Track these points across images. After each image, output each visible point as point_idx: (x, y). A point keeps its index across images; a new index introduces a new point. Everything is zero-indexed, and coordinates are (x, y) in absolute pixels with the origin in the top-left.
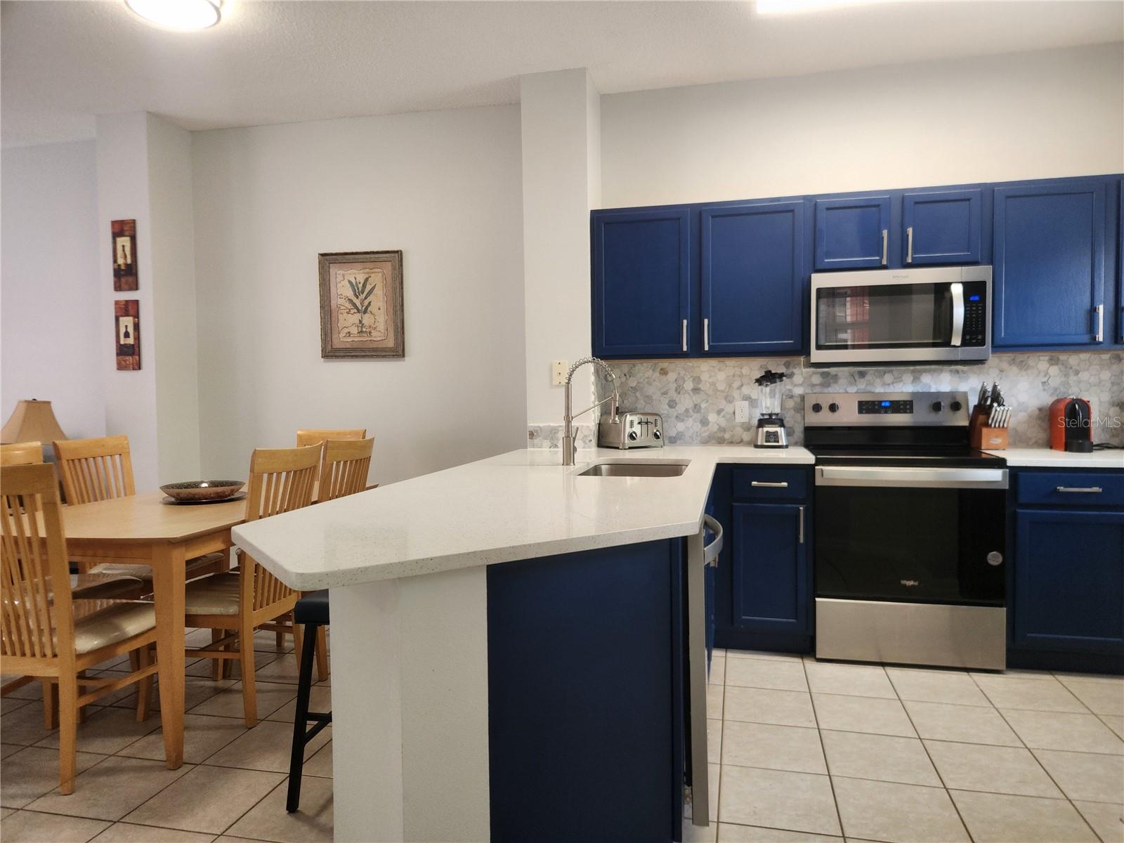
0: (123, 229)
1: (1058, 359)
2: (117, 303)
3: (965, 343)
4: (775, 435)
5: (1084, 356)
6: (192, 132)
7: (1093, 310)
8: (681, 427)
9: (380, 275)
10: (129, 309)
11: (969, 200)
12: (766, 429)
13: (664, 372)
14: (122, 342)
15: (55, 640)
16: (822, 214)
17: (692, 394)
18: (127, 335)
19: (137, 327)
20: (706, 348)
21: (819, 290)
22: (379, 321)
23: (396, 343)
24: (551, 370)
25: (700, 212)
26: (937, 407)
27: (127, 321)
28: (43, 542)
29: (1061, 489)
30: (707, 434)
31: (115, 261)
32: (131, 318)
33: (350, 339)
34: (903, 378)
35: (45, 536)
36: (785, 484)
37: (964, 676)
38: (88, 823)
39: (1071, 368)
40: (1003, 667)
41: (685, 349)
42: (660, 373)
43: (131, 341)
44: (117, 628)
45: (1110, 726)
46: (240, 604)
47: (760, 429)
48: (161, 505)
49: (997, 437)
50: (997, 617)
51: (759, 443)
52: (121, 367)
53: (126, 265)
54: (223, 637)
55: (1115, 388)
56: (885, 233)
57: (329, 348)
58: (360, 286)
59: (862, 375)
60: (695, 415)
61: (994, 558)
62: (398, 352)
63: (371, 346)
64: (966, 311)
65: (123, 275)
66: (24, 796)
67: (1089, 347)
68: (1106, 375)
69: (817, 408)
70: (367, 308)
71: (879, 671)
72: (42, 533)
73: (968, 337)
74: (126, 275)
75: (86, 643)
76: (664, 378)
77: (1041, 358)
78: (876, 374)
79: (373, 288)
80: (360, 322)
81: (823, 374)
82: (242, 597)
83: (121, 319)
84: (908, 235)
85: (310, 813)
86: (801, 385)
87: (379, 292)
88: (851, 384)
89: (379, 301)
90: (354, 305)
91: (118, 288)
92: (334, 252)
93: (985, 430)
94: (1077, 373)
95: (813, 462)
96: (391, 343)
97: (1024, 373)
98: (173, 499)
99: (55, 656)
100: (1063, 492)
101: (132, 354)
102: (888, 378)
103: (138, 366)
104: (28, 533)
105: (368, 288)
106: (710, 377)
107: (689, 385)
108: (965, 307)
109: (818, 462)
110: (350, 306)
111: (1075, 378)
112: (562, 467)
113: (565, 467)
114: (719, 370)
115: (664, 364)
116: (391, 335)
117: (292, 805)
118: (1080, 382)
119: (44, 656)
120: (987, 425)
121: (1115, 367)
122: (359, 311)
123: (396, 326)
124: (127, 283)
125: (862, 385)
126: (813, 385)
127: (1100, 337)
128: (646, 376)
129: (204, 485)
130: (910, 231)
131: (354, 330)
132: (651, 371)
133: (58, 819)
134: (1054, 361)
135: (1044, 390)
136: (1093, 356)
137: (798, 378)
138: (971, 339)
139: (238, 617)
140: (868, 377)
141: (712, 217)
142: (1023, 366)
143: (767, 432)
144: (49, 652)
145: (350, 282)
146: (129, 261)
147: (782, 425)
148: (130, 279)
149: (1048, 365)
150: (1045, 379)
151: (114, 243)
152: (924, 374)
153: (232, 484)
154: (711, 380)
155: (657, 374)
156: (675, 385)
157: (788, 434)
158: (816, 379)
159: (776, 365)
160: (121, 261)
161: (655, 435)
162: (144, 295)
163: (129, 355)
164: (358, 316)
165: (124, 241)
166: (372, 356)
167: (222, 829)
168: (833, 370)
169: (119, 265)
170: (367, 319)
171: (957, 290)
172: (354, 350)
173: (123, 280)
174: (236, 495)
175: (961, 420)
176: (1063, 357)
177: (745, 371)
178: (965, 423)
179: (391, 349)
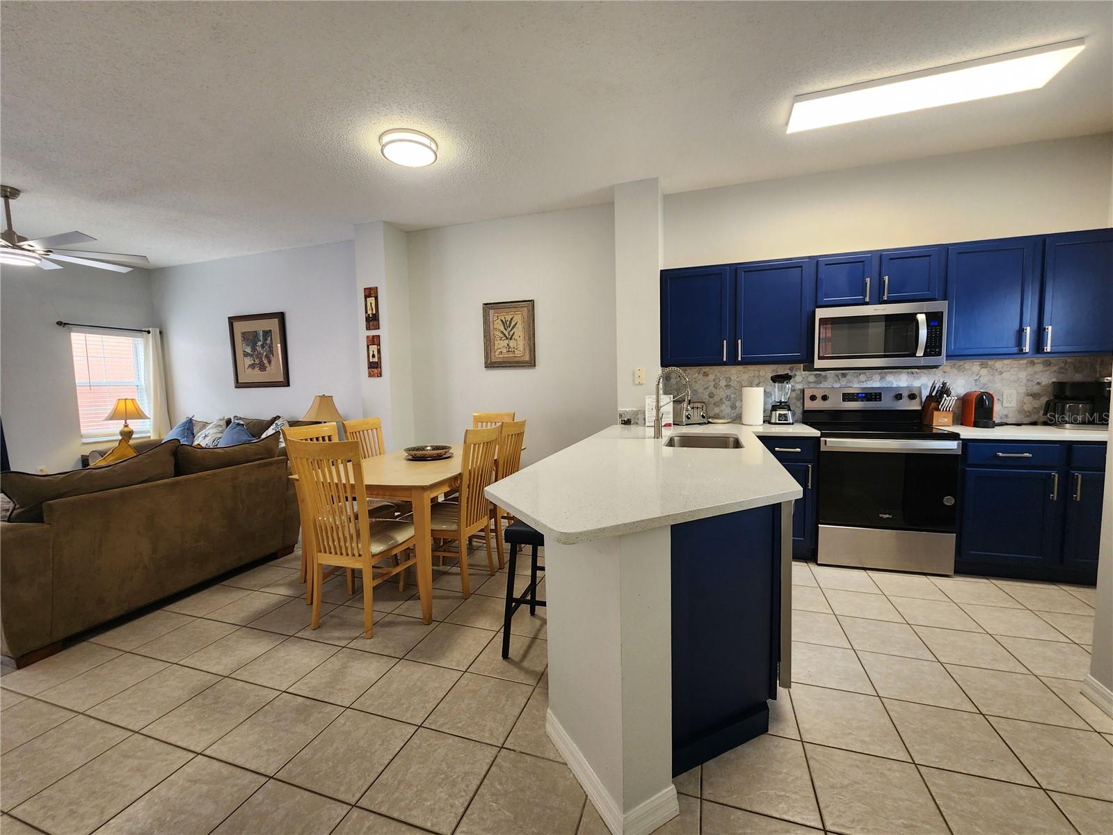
0: (371, 293)
1: (987, 364)
2: (368, 337)
3: (926, 354)
4: (785, 416)
5: (1006, 362)
6: (407, 232)
7: (1021, 331)
8: (717, 410)
9: (520, 315)
10: (375, 341)
11: (930, 256)
12: (778, 412)
13: (706, 374)
14: (371, 361)
15: (360, 545)
16: (822, 268)
17: (725, 388)
18: (374, 356)
19: (379, 351)
20: (740, 359)
21: (820, 319)
22: (519, 344)
23: (530, 358)
24: (634, 374)
25: (735, 269)
26: (899, 397)
27: (374, 348)
28: (353, 486)
29: (1000, 454)
30: (735, 415)
31: (366, 312)
32: (376, 346)
33: (501, 356)
34: (873, 378)
35: (353, 483)
36: (799, 450)
37: (924, 578)
38: (386, 659)
39: (996, 370)
40: (952, 573)
41: (725, 360)
42: (703, 376)
43: (376, 360)
44: (392, 538)
45: (1044, 619)
46: (459, 524)
47: (774, 412)
48: (405, 461)
49: (944, 417)
50: (948, 540)
51: (773, 421)
52: (370, 375)
53: (373, 314)
54: (442, 544)
55: (1030, 383)
56: (868, 280)
57: (489, 362)
58: (508, 323)
59: (844, 375)
60: (727, 403)
61: (949, 501)
62: (531, 363)
63: (515, 360)
64: (928, 332)
65: (372, 320)
66: (346, 638)
67: (1015, 356)
68: (1023, 375)
69: (813, 398)
70: (512, 336)
71: (863, 573)
72: (352, 482)
73: (928, 350)
74: (373, 320)
75: (377, 548)
76: (706, 379)
77: (975, 363)
78: (855, 375)
79: (516, 324)
80: (508, 345)
81: (816, 375)
82: (459, 520)
83: (370, 346)
84: (885, 281)
85: (517, 659)
86: (801, 382)
87: (519, 326)
88: (836, 382)
89: (519, 332)
90: (504, 334)
91: (368, 328)
92: (492, 302)
93: (935, 413)
94: (1001, 373)
95: (819, 435)
96: (527, 358)
97: (961, 373)
98: (410, 457)
99: (360, 555)
100: (1001, 457)
101: (377, 368)
102: (862, 377)
103: (380, 375)
104: (344, 481)
105: (513, 324)
106: (738, 378)
107: (723, 383)
108: (928, 329)
109: (823, 435)
110: (502, 335)
111: (1000, 377)
112: (653, 439)
113: (656, 439)
114: (744, 373)
115: (706, 369)
116: (527, 352)
117: (505, 654)
118: (1003, 379)
119: (354, 555)
120: (938, 410)
121: (1030, 369)
122: (507, 338)
123: (530, 346)
124: (373, 325)
125: (843, 382)
126: (809, 383)
127: (1027, 349)
128: (694, 377)
129: (429, 448)
130: (886, 278)
131: (504, 350)
132: (697, 374)
133: (367, 654)
134: (983, 366)
135: (976, 385)
136: (1013, 362)
137: (798, 378)
138: (931, 351)
139: (458, 531)
140: (848, 377)
141: (744, 272)
142: (960, 369)
143: (779, 414)
144: (356, 553)
145: (502, 320)
146: (374, 312)
147: (789, 410)
148: (375, 323)
149: (979, 368)
150: (977, 378)
151: (366, 301)
152: (888, 375)
153: (444, 448)
154: (738, 380)
155: (701, 376)
156: (714, 383)
157: (793, 415)
158: (812, 379)
159: (782, 370)
160: (369, 312)
161: (703, 416)
162: (383, 332)
163: (375, 367)
164: (507, 341)
165: (371, 300)
166: (515, 366)
167: (466, 668)
168: (823, 373)
169: (369, 315)
170: (512, 343)
171: (921, 318)
172: (505, 362)
173: (371, 323)
174: (447, 455)
175: (915, 406)
176: (990, 363)
177: (762, 373)
178: (919, 408)
179: (527, 362)
